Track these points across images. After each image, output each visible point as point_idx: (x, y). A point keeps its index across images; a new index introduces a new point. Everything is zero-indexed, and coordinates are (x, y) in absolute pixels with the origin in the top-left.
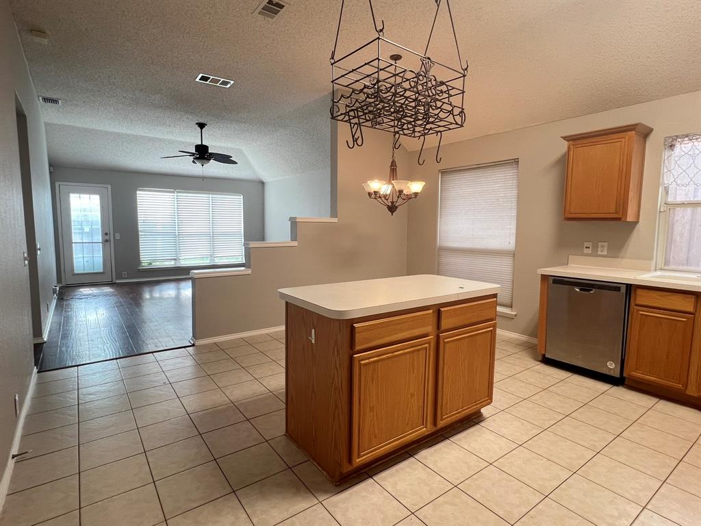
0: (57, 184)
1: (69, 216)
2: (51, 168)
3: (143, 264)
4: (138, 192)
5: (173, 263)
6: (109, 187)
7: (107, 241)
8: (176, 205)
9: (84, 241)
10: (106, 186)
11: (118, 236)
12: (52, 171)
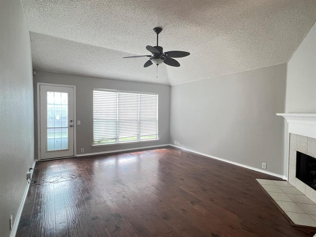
0: (38, 84)
1: (46, 108)
2: (35, 72)
3: (95, 142)
4: (94, 91)
5: (114, 141)
6: (75, 87)
7: (71, 126)
8: (118, 100)
9: (56, 127)
10: (72, 86)
11: (79, 123)
12: (35, 74)
